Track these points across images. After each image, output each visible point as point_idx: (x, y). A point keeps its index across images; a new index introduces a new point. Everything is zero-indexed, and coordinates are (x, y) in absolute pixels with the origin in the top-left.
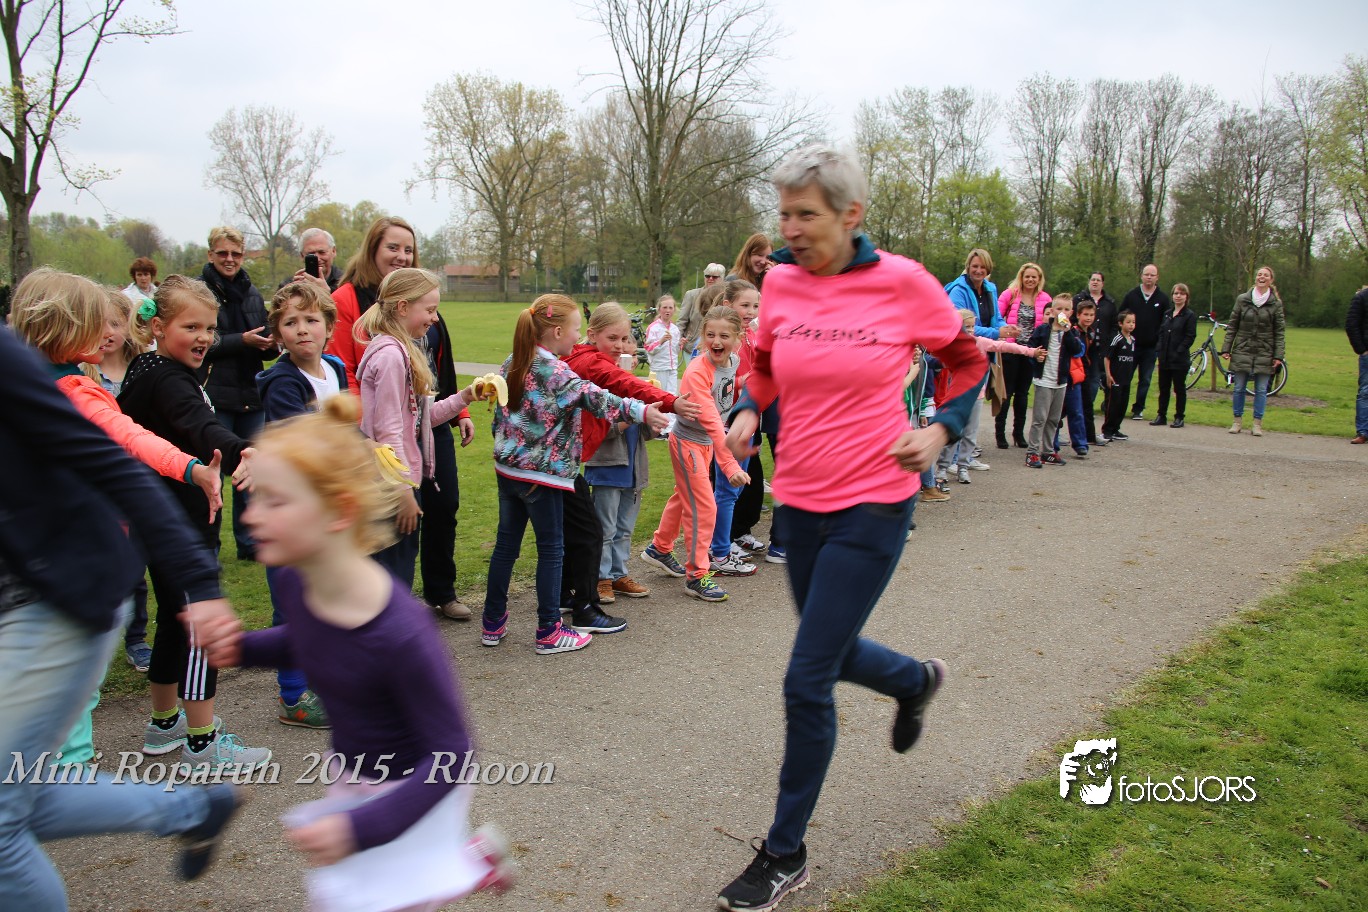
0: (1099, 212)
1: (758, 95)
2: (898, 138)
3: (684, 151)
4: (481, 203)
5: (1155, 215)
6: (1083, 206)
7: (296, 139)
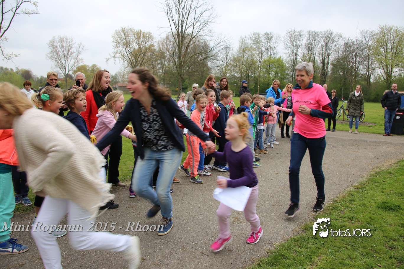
1: (211, 34)
2: (251, 47)
3: (189, 50)
4: (129, 65)
5: (326, 69)
7: (74, 46)
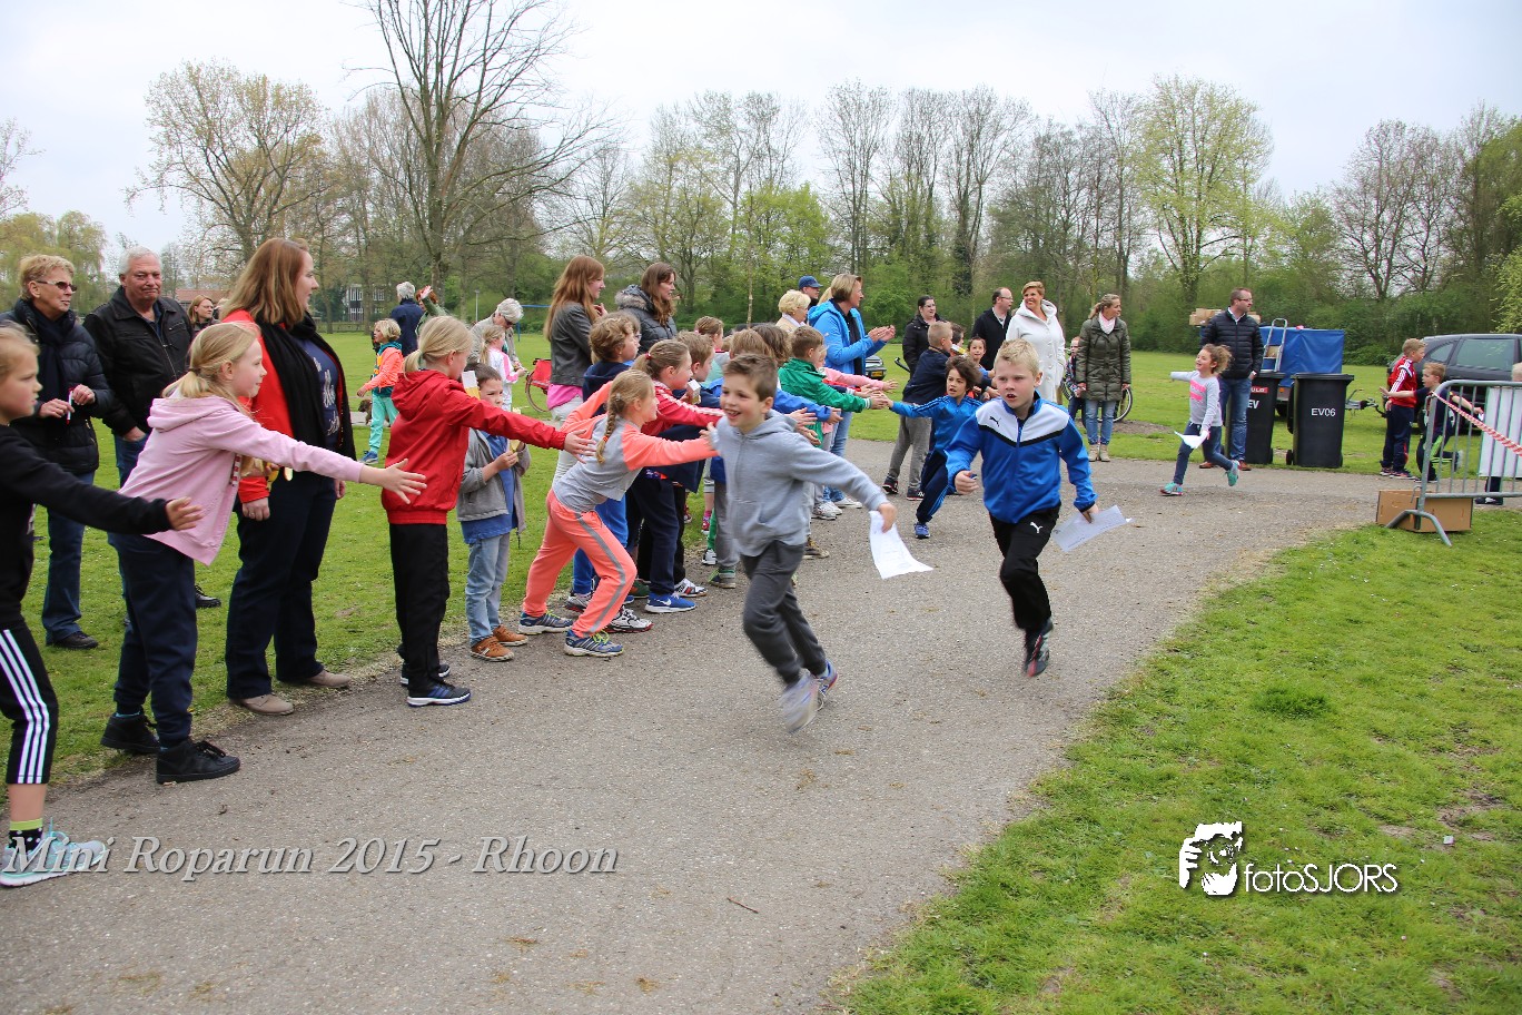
0: (915, 229)
1: (550, 98)
4: (220, 216)
5: (972, 233)
6: (898, 222)
